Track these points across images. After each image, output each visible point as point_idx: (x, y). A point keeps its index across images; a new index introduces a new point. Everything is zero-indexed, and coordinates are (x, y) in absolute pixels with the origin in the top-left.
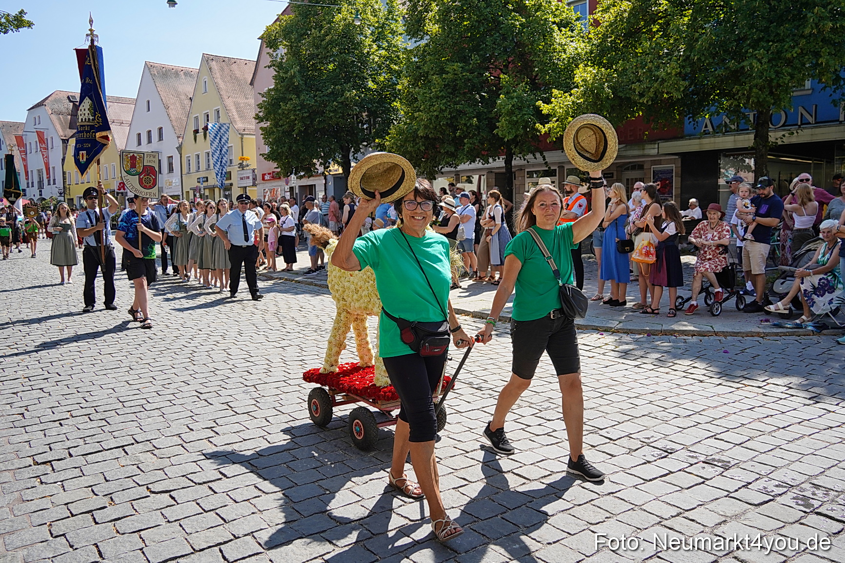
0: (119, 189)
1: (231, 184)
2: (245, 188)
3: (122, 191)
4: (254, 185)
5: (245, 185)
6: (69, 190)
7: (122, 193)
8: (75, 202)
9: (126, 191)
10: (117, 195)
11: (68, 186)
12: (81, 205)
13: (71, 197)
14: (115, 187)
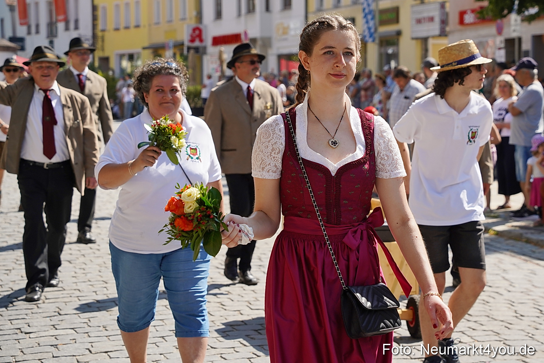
0: (192, 41)
1: (399, 33)
2: (425, 40)
3: (197, 43)
4: (443, 34)
5: (424, 34)
6: (103, 41)
7: (197, 49)
8: (113, 64)
9: (203, 44)
10: (188, 51)
11: (100, 34)
12: (123, 71)
13: (106, 54)
14: (184, 36)
